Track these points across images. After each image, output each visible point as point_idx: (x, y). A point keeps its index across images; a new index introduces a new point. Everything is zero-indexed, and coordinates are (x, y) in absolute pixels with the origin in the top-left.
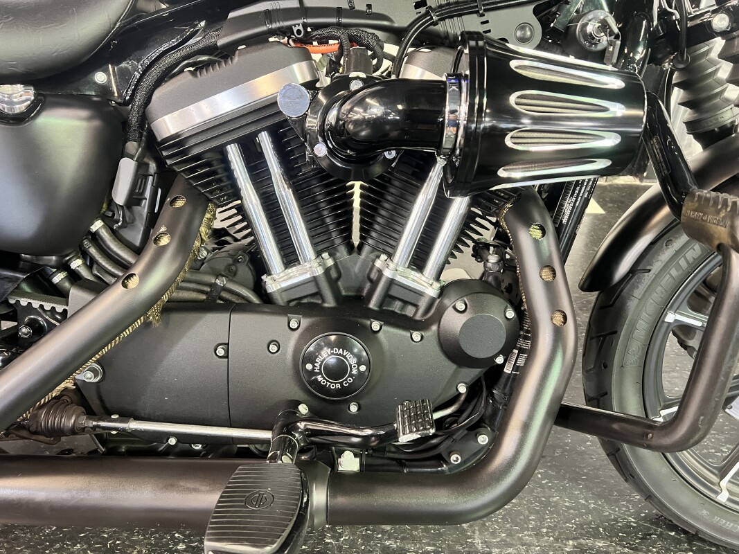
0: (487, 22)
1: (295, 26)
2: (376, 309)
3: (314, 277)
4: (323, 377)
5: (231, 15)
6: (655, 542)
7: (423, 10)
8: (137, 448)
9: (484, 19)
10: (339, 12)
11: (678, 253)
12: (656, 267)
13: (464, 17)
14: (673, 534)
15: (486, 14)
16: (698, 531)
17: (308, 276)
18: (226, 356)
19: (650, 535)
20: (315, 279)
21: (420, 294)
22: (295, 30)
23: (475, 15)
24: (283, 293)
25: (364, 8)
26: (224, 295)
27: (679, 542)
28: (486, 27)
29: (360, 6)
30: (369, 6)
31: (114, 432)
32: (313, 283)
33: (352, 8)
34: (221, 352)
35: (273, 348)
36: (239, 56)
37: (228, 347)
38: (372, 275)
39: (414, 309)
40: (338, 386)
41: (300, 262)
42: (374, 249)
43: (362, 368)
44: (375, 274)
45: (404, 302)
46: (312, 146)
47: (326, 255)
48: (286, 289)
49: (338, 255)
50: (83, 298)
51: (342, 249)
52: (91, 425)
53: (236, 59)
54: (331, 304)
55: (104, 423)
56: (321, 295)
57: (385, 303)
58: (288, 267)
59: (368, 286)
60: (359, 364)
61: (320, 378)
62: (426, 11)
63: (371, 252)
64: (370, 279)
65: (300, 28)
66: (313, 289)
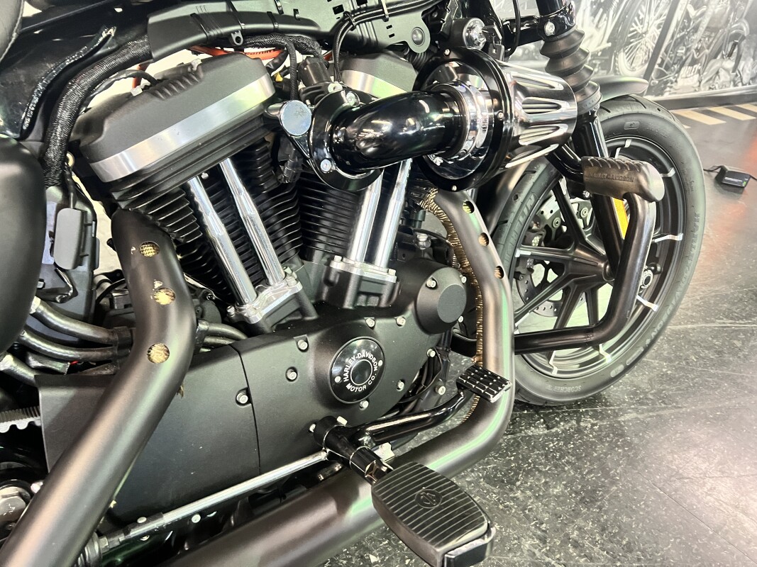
0: (390, 27)
1: (234, 33)
2: (351, 308)
3: (296, 294)
4: (352, 384)
5: (152, 20)
6: (520, 423)
7: (341, 15)
8: (137, 550)
9: (388, 24)
10: (270, 17)
11: (523, 203)
12: (511, 217)
13: (373, 22)
14: (526, 412)
15: (390, 19)
16: (547, 401)
17: (288, 295)
18: (250, 401)
19: (515, 419)
20: (296, 297)
21: (382, 283)
22: (234, 37)
23: (381, 20)
24: (268, 319)
25: (292, 14)
26: (209, 340)
27: (532, 416)
28: (390, 31)
29: (289, 12)
30: (296, 11)
31: (145, 538)
32: (294, 301)
33: (281, 12)
34: (244, 399)
35: (292, 375)
36: (204, 71)
37: (247, 391)
38: (332, 278)
39: (377, 299)
40: (365, 387)
41: (268, 284)
42: (325, 253)
43: (381, 363)
44: (336, 275)
45: (368, 294)
46: (318, 162)
47: (288, 270)
48: (269, 315)
49: (294, 266)
50: (62, 398)
51: (297, 260)
52: (117, 544)
53: (202, 75)
54: (313, 316)
55: (134, 532)
56: (302, 311)
57: (356, 300)
58: (258, 291)
59: (326, 289)
60: (377, 360)
61: (349, 386)
62: (344, 17)
63: (323, 256)
64: (327, 282)
65: (240, 35)
66: (294, 307)
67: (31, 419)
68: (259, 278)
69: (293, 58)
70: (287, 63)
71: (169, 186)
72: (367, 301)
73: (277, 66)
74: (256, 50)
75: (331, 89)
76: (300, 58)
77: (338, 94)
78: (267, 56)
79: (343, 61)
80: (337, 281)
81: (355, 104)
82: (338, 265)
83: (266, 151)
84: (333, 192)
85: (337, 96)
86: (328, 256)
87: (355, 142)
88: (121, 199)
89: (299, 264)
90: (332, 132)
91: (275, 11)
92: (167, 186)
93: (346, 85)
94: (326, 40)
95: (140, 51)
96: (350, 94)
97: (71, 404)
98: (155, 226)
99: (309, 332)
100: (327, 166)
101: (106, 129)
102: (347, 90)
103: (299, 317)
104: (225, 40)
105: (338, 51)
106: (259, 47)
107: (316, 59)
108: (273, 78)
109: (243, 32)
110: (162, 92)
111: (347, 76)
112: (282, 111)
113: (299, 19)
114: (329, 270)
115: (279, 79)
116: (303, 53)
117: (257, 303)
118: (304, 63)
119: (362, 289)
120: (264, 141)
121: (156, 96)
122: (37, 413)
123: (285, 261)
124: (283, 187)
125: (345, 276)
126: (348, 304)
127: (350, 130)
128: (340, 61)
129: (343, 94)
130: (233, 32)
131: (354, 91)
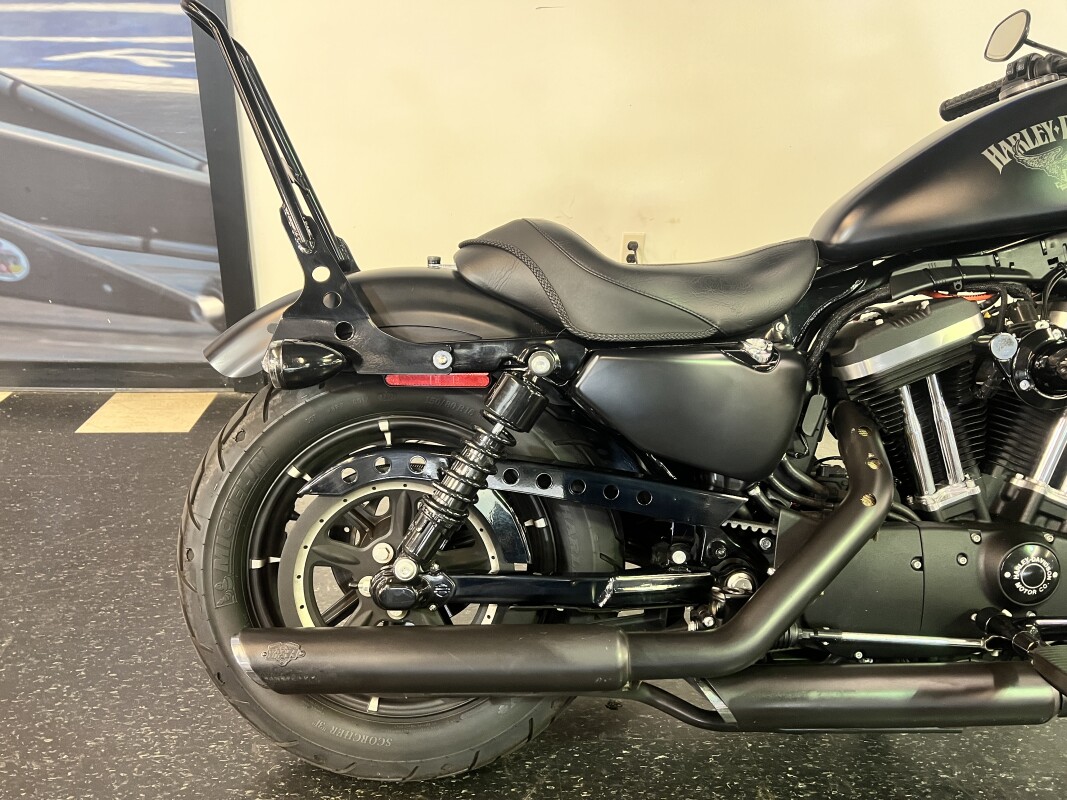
2: (1028, 523)
4: (1021, 583)
5: (895, 273)
7: (1055, 265)
10: (987, 269)
17: (966, 495)
18: (922, 569)
20: (973, 498)
22: (955, 285)
25: (1008, 266)
29: (1005, 265)
30: (1012, 264)
31: (826, 642)
32: (970, 502)
33: (998, 265)
34: (917, 566)
35: (963, 560)
36: (931, 310)
37: (921, 559)
38: (1010, 493)
39: (1059, 524)
40: (1035, 592)
41: (947, 483)
42: (1006, 469)
43: (1055, 575)
44: (1014, 493)
45: (1050, 517)
46: (1019, 381)
47: (967, 476)
48: (945, 508)
49: (973, 475)
50: (792, 519)
51: (976, 470)
52: (808, 637)
53: (929, 312)
54: (987, 520)
55: (821, 635)
56: (976, 513)
57: (1033, 519)
58: (937, 488)
59: (1002, 504)
60: (1053, 571)
61: (1018, 585)
62: (1058, 266)
63: (1003, 472)
64: (1005, 497)
65: (960, 283)
66: (968, 508)
67: (771, 528)
68: (941, 478)
69: (1004, 300)
70: (998, 304)
71: (890, 388)
72: (1046, 523)
73: (986, 306)
74: (972, 293)
75: (1038, 326)
76: (1010, 300)
77: (1044, 330)
78: (981, 298)
79: (1051, 303)
80: (1015, 497)
81: (1060, 339)
82: (1018, 481)
83: (968, 370)
84: (1027, 408)
85: (1043, 332)
86: (1009, 473)
87: (1056, 369)
88: (851, 394)
89: (978, 474)
90: (1034, 360)
91: (993, 264)
92: (889, 388)
93: (1053, 323)
94: (1038, 286)
95: (883, 294)
96: (1056, 331)
97: (797, 525)
98: (870, 416)
99: (983, 530)
100: (1024, 385)
101: (856, 345)
102: (1053, 327)
103: (973, 519)
104: (947, 287)
105: (1048, 295)
106: (974, 291)
107: (1026, 302)
108: (983, 315)
109: (963, 280)
110: (897, 322)
111: (1055, 316)
112: (993, 341)
113: (1014, 270)
114: (1008, 485)
115: (988, 316)
116: (1013, 296)
117: (935, 496)
118: (1015, 305)
119: (1043, 509)
120: (968, 363)
121: (895, 325)
122: (776, 524)
123: (966, 469)
124: (976, 402)
125: (1026, 493)
126: (1025, 518)
127: (1052, 358)
128: (1048, 302)
129: (1049, 331)
130: (956, 281)
131: (1060, 329)
